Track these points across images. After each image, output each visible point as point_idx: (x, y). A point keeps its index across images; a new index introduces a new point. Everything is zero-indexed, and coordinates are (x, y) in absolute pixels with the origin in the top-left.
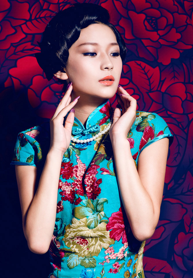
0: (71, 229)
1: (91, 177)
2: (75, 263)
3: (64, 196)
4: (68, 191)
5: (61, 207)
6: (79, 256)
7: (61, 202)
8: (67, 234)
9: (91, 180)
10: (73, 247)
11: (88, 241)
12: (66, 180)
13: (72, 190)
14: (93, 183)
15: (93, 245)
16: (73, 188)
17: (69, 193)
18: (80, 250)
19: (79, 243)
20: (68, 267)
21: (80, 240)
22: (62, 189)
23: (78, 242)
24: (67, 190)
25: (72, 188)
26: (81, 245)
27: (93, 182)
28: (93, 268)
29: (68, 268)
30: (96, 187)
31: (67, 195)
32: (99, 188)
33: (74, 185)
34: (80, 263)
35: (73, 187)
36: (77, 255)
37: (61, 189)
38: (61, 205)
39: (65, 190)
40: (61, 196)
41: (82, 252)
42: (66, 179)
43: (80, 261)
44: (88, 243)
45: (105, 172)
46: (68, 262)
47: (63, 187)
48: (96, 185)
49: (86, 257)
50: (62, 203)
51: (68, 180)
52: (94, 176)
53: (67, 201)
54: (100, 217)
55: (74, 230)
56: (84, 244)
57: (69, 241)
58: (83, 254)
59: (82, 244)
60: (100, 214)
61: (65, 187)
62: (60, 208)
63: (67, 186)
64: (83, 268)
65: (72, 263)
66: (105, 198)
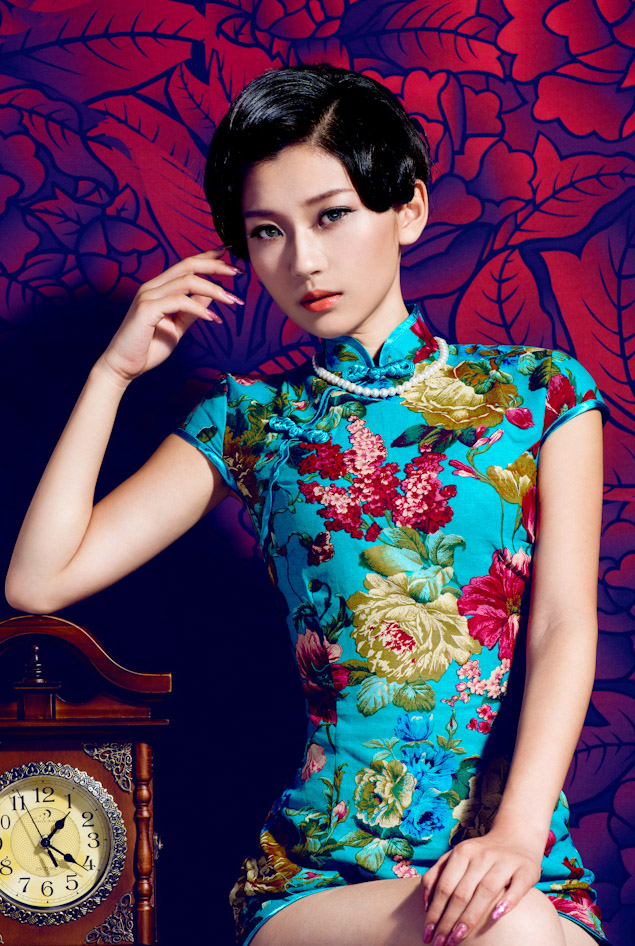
0: (371, 603)
1: (424, 476)
2: (379, 700)
3: (331, 520)
4: (342, 507)
5: (326, 548)
6: (390, 681)
7: (325, 535)
8: (363, 617)
9: (424, 483)
10: (374, 657)
11: (414, 639)
12: (332, 482)
13: (353, 504)
14: (432, 493)
15: (427, 651)
16: (353, 500)
17: (345, 511)
18: (394, 664)
19: (392, 645)
20: (361, 711)
21: (395, 636)
22: (322, 502)
23: (389, 643)
24: (338, 504)
25: (350, 500)
26: (395, 650)
27: (429, 488)
28: (428, 711)
29: (361, 715)
30: (440, 503)
31: (340, 517)
32: (449, 508)
33: (354, 492)
34: (392, 699)
35: (353, 496)
36: (385, 679)
37: (319, 503)
38: (327, 542)
39: (333, 503)
40: (324, 520)
41: (400, 669)
42: (331, 479)
43: (393, 693)
44: (414, 643)
45: (462, 471)
46: (361, 699)
47: (325, 496)
48: (439, 497)
49: (407, 683)
50: (328, 537)
51: (335, 482)
52: (434, 475)
53: (343, 531)
54: (444, 579)
55: (379, 603)
56: (403, 648)
57: (366, 638)
58: (400, 675)
59: (399, 648)
60: (444, 570)
61: (333, 498)
62: (325, 551)
63: (336, 495)
64: (400, 712)
65: (372, 700)
66: (461, 537)
